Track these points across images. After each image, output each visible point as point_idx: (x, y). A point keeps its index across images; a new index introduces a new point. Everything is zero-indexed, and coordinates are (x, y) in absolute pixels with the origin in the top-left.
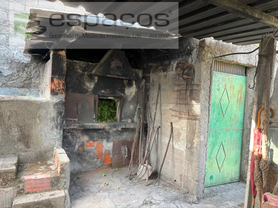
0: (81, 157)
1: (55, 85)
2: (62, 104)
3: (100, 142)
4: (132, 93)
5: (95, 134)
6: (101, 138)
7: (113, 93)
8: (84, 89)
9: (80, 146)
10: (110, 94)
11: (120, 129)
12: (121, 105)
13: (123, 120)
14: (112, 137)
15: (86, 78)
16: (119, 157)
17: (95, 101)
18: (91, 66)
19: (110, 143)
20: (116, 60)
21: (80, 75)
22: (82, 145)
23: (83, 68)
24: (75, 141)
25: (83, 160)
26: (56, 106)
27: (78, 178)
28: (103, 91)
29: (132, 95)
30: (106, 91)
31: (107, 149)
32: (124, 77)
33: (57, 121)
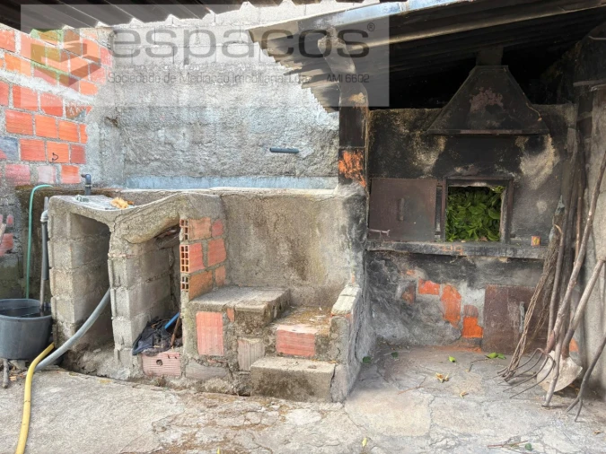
0: (409, 312)
1: (346, 164)
2: (360, 201)
3: (452, 285)
4: (542, 168)
5: (440, 267)
6: (454, 278)
7: (486, 172)
8: (415, 169)
9: (406, 290)
10: (476, 175)
11: (504, 260)
12: (509, 200)
13: (516, 238)
14: (482, 277)
15: (417, 144)
16: (502, 327)
17: (439, 193)
18: (429, 114)
19: (478, 291)
20: (484, 92)
21: (404, 139)
22: (411, 288)
23: (410, 123)
24: (394, 278)
25: (413, 320)
26: (348, 205)
27: (395, 355)
28: (458, 170)
29: (543, 173)
30: (467, 168)
31: (469, 303)
32: (509, 129)
33: (350, 234)
